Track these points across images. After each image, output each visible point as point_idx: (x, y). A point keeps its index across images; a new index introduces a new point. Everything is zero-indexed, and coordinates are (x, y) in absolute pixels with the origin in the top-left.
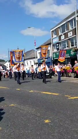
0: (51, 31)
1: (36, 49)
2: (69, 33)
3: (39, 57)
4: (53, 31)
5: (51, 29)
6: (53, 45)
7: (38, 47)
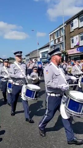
0: (50, 34)
1: (39, 49)
2: (60, 39)
3: (41, 57)
4: (50, 35)
5: (50, 33)
6: (51, 47)
7: (40, 48)
